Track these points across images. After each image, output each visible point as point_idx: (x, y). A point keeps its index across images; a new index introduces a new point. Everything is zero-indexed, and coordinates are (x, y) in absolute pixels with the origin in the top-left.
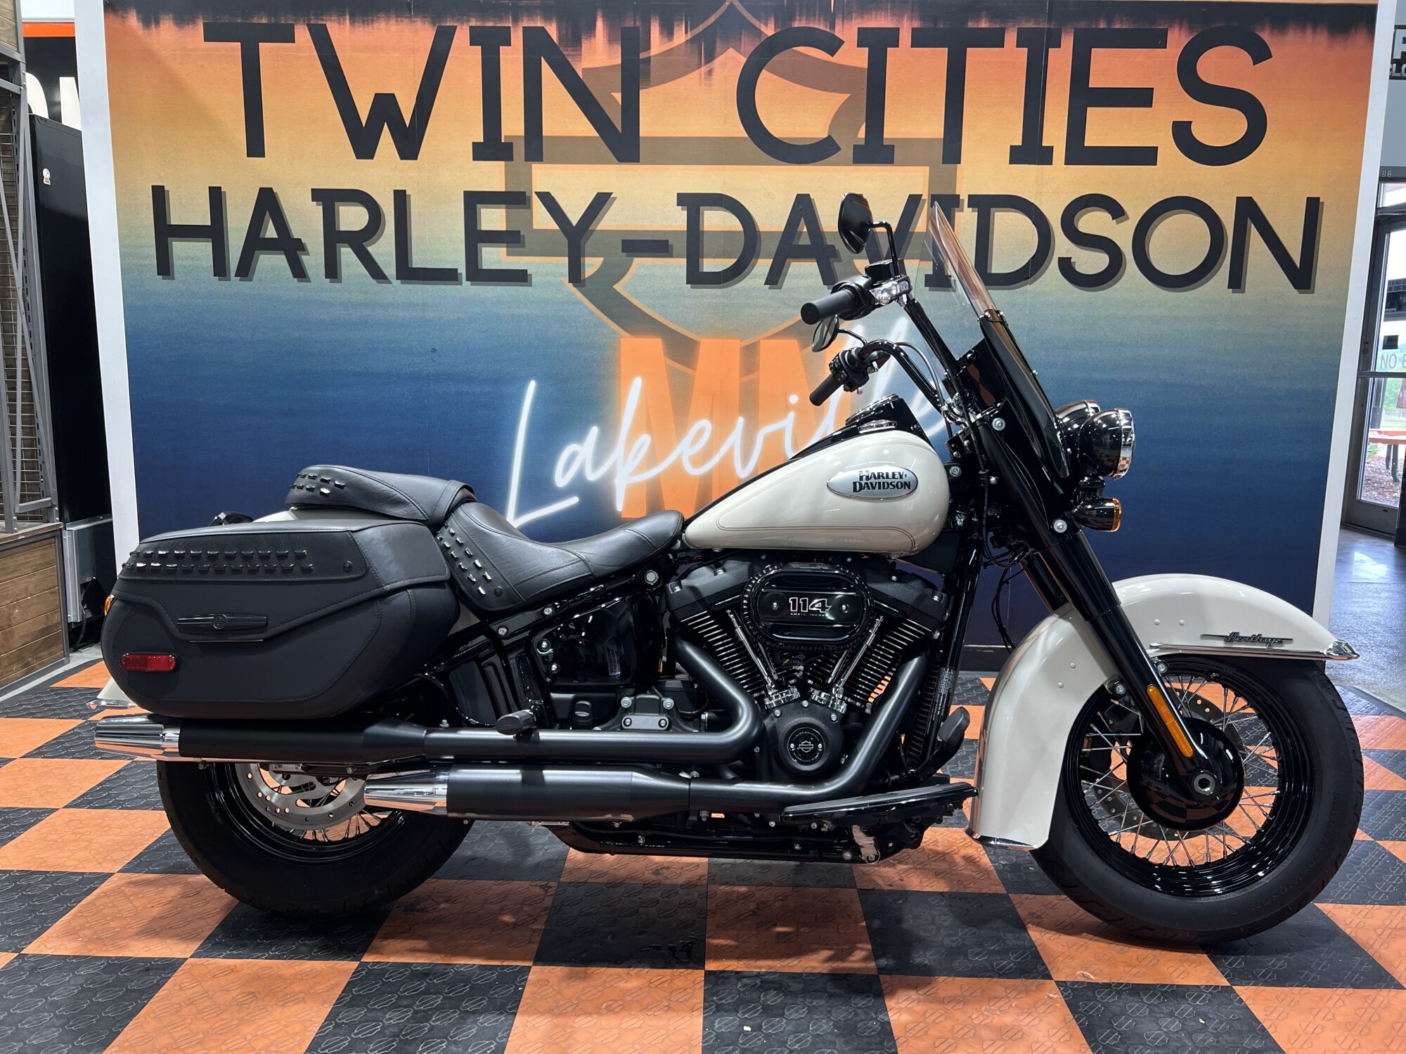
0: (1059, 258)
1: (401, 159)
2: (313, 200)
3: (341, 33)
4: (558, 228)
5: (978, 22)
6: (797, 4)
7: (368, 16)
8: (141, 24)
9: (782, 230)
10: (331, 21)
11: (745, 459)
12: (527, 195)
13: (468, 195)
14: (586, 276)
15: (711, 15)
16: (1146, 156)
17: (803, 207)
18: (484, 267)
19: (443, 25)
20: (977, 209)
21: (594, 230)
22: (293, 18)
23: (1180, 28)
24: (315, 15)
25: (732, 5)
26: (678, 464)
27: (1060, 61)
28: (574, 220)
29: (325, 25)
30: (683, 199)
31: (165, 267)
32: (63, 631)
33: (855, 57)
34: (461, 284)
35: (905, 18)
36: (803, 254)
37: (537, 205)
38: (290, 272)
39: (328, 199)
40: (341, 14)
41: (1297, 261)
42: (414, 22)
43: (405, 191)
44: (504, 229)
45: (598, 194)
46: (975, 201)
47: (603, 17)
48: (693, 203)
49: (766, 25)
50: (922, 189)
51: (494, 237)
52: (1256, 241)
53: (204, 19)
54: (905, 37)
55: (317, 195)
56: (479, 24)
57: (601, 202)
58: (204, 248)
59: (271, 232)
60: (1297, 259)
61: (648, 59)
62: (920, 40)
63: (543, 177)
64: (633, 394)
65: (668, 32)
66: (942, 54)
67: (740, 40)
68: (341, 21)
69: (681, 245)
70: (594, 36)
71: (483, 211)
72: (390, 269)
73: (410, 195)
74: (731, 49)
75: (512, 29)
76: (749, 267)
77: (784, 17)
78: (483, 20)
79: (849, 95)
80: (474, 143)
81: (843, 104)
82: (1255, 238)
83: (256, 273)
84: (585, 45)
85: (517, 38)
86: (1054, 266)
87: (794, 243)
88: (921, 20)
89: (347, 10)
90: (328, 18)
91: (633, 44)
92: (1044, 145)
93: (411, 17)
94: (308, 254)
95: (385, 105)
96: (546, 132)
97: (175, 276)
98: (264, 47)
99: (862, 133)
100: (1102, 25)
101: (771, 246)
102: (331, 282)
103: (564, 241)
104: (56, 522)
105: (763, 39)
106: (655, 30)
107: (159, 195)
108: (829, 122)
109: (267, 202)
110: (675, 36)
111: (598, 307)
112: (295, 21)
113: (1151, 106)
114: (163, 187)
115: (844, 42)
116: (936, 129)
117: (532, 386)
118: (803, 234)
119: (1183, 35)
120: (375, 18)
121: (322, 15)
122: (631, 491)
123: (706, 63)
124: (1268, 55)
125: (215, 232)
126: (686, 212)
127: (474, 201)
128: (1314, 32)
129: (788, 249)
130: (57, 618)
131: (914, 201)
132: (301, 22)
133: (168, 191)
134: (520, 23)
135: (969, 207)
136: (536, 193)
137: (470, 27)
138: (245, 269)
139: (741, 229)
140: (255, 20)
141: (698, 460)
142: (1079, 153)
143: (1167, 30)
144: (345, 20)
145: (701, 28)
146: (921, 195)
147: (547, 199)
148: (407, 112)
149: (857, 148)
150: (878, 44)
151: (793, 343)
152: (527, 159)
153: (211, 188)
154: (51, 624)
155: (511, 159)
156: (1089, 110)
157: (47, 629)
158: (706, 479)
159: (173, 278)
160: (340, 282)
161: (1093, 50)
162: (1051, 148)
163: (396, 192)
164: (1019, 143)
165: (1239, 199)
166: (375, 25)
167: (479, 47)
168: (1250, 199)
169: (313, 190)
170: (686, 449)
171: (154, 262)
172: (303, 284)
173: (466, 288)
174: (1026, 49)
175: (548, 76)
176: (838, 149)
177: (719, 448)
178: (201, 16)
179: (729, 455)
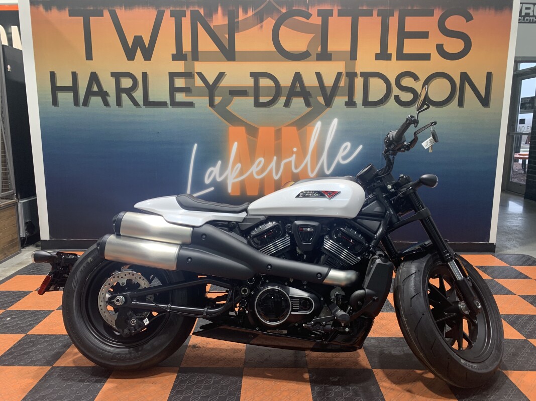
0: (395, 96)
1: (145, 59)
2: (111, 76)
3: (121, 13)
4: (204, 85)
5: (362, 7)
6: (295, 0)
7: (131, 7)
8: (44, 10)
9: (290, 86)
10: (117, 8)
11: (277, 173)
12: (193, 73)
13: (170, 74)
14: (216, 104)
15: (262, 5)
16: (426, 57)
17: (298, 77)
18: (177, 101)
19: (160, 9)
20: (363, 77)
21: (218, 87)
23: (439, 9)
25: (269, 1)
26: (252, 173)
27: (394, 22)
28: (211, 81)
29: (115, 10)
30: (252, 75)
31: (55, 102)
32: (19, 240)
33: (316, 20)
34: (168, 107)
35: (335, 6)
36: (298, 95)
37: (197, 77)
38: (103, 104)
39: (117, 76)
40: (121, 6)
41: (484, 97)
42: (149, 9)
43: (146, 72)
44: (184, 86)
45: (220, 73)
46: (362, 74)
47: (221, 6)
48: (256, 76)
49: (283, 8)
50: (343, 70)
51: (180, 90)
52: (468, 89)
53: (69, 8)
54: (335, 13)
55: (113, 74)
56: (174, 9)
57: (221, 76)
58: (70, 96)
59: (95, 89)
60: (483, 94)
61: (238, 22)
62: (340, 14)
63: (199, 67)
64: (235, 147)
65: (246, 12)
66: (349, 19)
67: (273, 14)
69: (251, 92)
70: (218, 13)
71: (176, 80)
72: (141, 102)
73: (148, 74)
74: (270, 18)
75: (186, 11)
76: (277, 100)
77: (289, 6)
79: (314, 35)
80: (173, 55)
81: (312, 38)
82: (467, 86)
83: (90, 105)
84: (214, 16)
85: (188, 14)
86: (392, 99)
87: (294, 91)
88: (341, 6)
89: (123, 5)
91: (232, 17)
92: (388, 53)
93: (148, 7)
94: (110, 97)
95: (138, 40)
96: (200, 49)
97: (59, 105)
98: (92, 19)
99: (319, 49)
100: (409, 8)
101: (286, 92)
102: (118, 107)
103: (207, 91)
104: (15, 200)
105: (282, 14)
106: (241, 11)
107: (53, 75)
108: (307, 45)
109: (94, 77)
110: (248, 13)
111: (220, 116)
112: (104, 8)
113: (427, 37)
114: (54, 72)
115: (312, 15)
116: (347, 47)
117: (196, 145)
118: (297, 88)
120: (134, 7)
121: (114, 6)
122: (234, 184)
123: (260, 23)
124: (473, 19)
125: (74, 89)
126: (253, 80)
127: (172, 76)
128: (489, 10)
129: (292, 93)
130: (16, 236)
131: (339, 75)
132: (106, 9)
133: (56, 73)
134: (189, 9)
135: (360, 76)
136: (197, 73)
137: (171, 10)
138: (86, 103)
139: (274, 86)
140: (88, 8)
141: (259, 173)
142: (401, 56)
143: (434, 10)
144: (122, 8)
145: (258, 10)
146: (342, 72)
147: (201, 75)
148: (147, 42)
149: (317, 54)
150: (325, 15)
151: (294, 129)
152: (192, 60)
153: (72, 72)
154: (14, 238)
155: (187, 60)
156: (405, 39)
157: (13, 240)
158: (262, 180)
159: (58, 107)
160: (122, 107)
161: (406, 17)
162: (391, 54)
163: (143, 73)
164: (379, 52)
165: (461, 73)
166: (134, 10)
167: (174, 18)
168: (466, 73)
169: (111, 73)
170: (254, 169)
171: (51, 100)
172: (108, 108)
173: (170, 109)
174: (381, 17)
175: (200, 29)
176: (310, 55)
177: (266, 169)
178: (67, 7)
179: (271, 171)
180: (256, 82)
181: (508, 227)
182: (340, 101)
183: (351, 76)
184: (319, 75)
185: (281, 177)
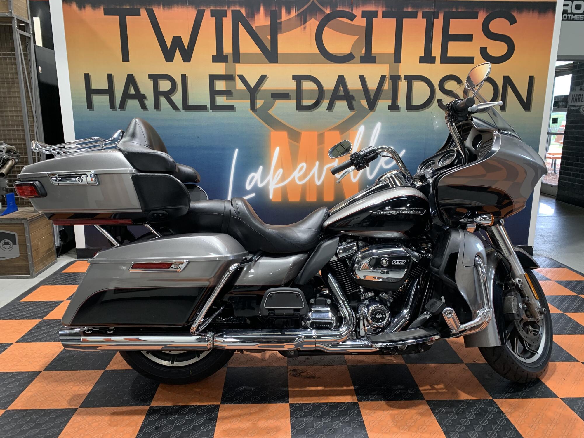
0: (438, 99)
1: (184, 61)
2: (149, 79)
3: (159, 12)
4: (246, 89)
5: (408, 8)
6: (339, 1)
7: (170, 5)
8: (78, 8)
9: (333, 89)
10: (155, 7)
11: (319, 178)
12: (234, 76)
13: (211, 76)
14: (257, 108)
15: (304, 6)
16: (470, 60)
17: (341, 80)
18: (217, 104)
19: (200, 9)
20: (407, 81)
21: (260, 90)
22: (140, 6)
23: (483, 11)
24: (149, 5)
25: (313, 1)
26: (294, 179)
27: (438, 24)
28: (252, 86)
29: (153, 9)
30: (295, 77)
31: (90, 106)
32: (54, 250)
33: (360, 22)
34: (208, 111)
35: (380, 7)
36: (341, 98)
37: (238, 80)
38: (140, 107)
39: (155, 78)
40: (159, 5)
41: (525, 100)
42: (189, 8)
43: (186, 75)
44: (225, 89)
45: (262, 76)
46: (406, 77)
47: (263, 6)
48: (299, 79)
49: (327, 9)
50: (386, 73)
51: (221, 93)
52: (510, 91)
53: (103, 6)
54: (380, 14)
55: (151, 76)
56: (214, 9)
57: (263, 78)
58: (106, 98)
59: (132, 91)
60: (525, 98)
61: (281, 23)
62: (385, 15)
63: (240, 69)
64: (277, 151)
65: (288, 12)
66: (394, 21)
67: (316, 15)
68: (159, 7)
69: (294, 95)
70: (260, 13)
71: (216, 82)
72: (180, 105)
73: (187, 77)
74: (313, 19)
75: (227, 11)
76: (320, 104)
77: (333, 6)
78: (216, 7)
79: (358, 37)
80: (213, 56)
81: (356, 40)
82: (510, 90)
83: (127, 108)
84: (256, 17)
85: (229, 14)
86: (435, 103)
87: (338, 94)
88: (386, 7)
89: (161, 3)
90: (154, 6)
91: (275, 17)
92: (432, 56)
93: (187, 6)
94: (147, 100)
95: (177, 41)
96: (242, 50)
97: (95, 109)
98: (128, 18)
99: (363, 51)
100: (454, 10)
101: (328, 95)
102: (157, 111)
103: (249, 94)
105: (325, 15)
106: (283, 11)
107: (87, 77)
108: (351, 47)
109: (131, 80)
110: (291, 14)
111: (262, 120)
112: (141, 7)
113: (472, 41)
114: (88, 74)
115: (356, 16)
116: (391, 50)
117: (237, 151)
118: (341, 91)
119: (485, 13)
120: (173, 6)
121: (151, 5)
122: (275, 190)
123: (304, 24)
124: (516, 22)
125: (110, 92)
126: (296, 82)
127: (213, 78)
128: (533, 13)
129: (335, 96)
130: (52, 245)
131: (383, 78)
132: (143, 8)
133: (91, 76)
134: (230, 8)
135: (404, 80)
136: (237, 75)
137: (211, 10)
138: (122, 106)
139: (317, 89)
140: (124, 7)
141: (300, 179)
142: (445, 59)
143: (478, 13)
144: (160, 7)
145: (301, 10)
146: (386, 76)
147: (242, 77)
148: (186, 43)
149: (361, 56)
150: (369, 16)
151: (337, 133)
152: (233, 62)
153: (108, 74)
154: (50, 247)
155: (227, 62)
156: (449, 42)
157: (49, 250)
158: (304, 185)
159: (94, 110)
160: (161, 111)
161: (451, 19)
162: (435, 57)
163: (182, 75)
164: (423, 55)
165: (504, 77)
166: (173, 9)
167: (214, 18)
168: (508, 76)
169: (149, 75)
170: (296, 174)
171: (86, 104)
172: (146, 112)
173: (211, 113)
174: (425, 19)
175: (242, 29)
176: (354, 57)
177: (309, 174)
178: (102, 5)
179: (313, 176)
180: (299, 86)
181: (542, 229)
182: (383, 104)
183: (395, 79)
184: (362, 79)
185: (323, 182)
